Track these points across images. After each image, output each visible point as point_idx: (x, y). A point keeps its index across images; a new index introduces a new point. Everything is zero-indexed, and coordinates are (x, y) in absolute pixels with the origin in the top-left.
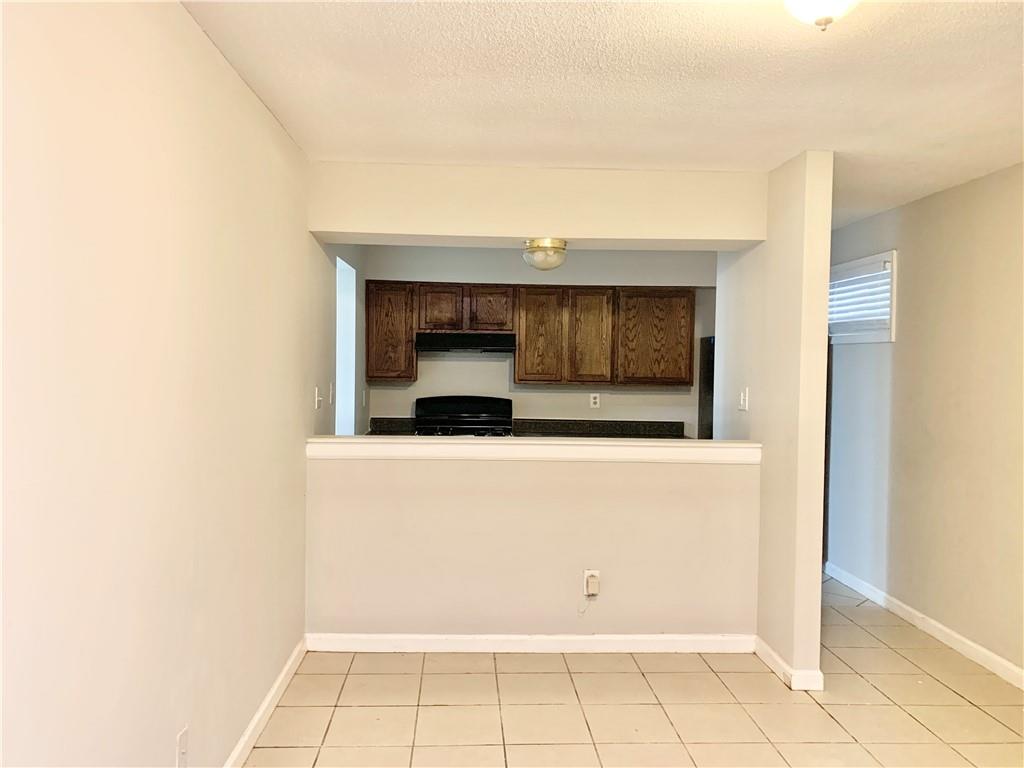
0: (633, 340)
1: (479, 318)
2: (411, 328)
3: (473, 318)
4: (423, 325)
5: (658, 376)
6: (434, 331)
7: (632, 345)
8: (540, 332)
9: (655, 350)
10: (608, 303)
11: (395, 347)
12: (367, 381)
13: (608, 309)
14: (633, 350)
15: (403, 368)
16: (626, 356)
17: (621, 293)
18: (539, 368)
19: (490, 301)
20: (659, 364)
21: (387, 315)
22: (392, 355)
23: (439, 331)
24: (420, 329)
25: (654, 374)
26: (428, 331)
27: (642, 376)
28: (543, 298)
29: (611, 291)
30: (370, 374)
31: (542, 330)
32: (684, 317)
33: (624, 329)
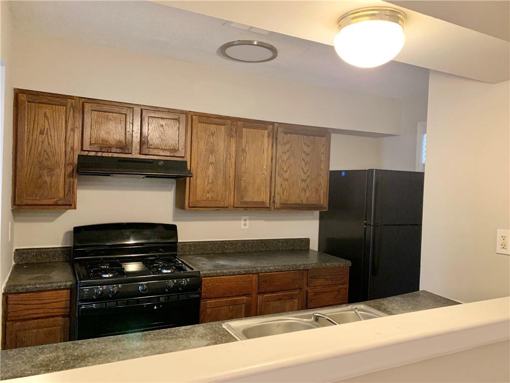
0: (286, 172)
1: (150, 142)
2: (72, 149)
3: (143, 142)
4: (87, 146)
5: (304, 202)
6: (100, 154)
7: (286, 176)
8: (210, 160)
9: (303, 180)
10: (269, 136)
11: (51, 170)
12: (13, 211)
13: (268, 142)
14: (287, 180)
15: (61, 195)
16: (281, 185)
17: (280, 130)
18: (208, 195)
19: (162, 126)
20: (305, 191)
21: (42, 133)
22: (48, 179)
23: (104, 154)
24: (82, 150)
25: (302, 201)
26: (93, 154)
27: (292, 202)
28: (213, 128)
29: (271, 127)
30: (18, 202)
31: (212, 159)
32: (323, 153)
33: (281, 160)
